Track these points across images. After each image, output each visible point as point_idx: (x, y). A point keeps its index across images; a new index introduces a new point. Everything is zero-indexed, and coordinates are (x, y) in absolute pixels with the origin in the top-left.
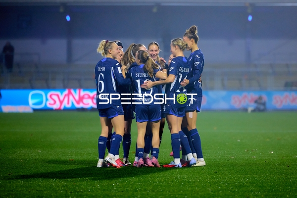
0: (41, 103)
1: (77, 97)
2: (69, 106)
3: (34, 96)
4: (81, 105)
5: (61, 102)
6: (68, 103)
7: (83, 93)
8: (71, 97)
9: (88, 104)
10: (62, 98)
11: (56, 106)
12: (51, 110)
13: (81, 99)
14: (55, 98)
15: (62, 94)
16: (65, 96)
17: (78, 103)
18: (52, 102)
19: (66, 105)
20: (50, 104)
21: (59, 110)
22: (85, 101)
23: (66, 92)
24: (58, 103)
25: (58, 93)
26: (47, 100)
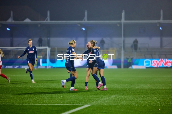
0: (149, 65)
1: (165, 62)
2: (161, 66)
3: (146, 62)
4: (166, 66)
5: (158, 64)
6: (161, 65)
7: (167, 60)
8: (162, 62)
9: (170, 65)
10: (158, 63)
11: (156, 66)
12: (154, 68)
13: (166, 63)
14: (155, 62)
15: (158, 61)
16: (160, 61)
17: (165, 64)
18: (154, 64)
19: (160, 65)
20: (153, 65)
21: (157, 68)
22: (168, 64)
23: (160, 60)
24: (156, 65)
25: (157, 60)
26: (152, 63)
